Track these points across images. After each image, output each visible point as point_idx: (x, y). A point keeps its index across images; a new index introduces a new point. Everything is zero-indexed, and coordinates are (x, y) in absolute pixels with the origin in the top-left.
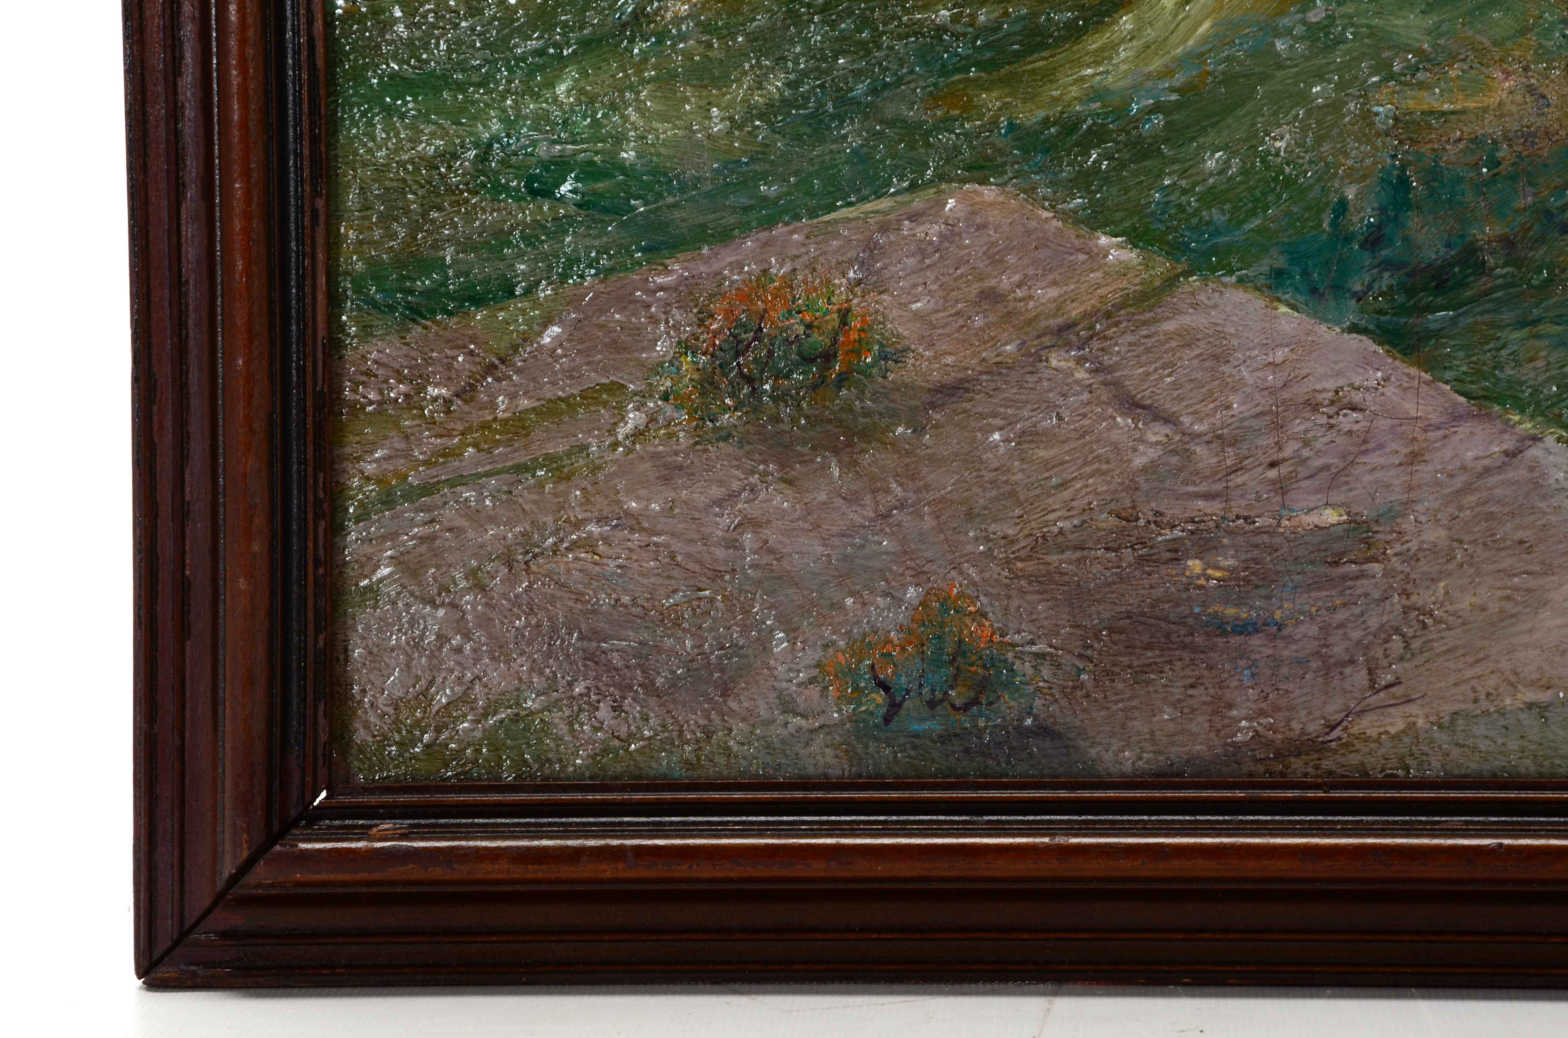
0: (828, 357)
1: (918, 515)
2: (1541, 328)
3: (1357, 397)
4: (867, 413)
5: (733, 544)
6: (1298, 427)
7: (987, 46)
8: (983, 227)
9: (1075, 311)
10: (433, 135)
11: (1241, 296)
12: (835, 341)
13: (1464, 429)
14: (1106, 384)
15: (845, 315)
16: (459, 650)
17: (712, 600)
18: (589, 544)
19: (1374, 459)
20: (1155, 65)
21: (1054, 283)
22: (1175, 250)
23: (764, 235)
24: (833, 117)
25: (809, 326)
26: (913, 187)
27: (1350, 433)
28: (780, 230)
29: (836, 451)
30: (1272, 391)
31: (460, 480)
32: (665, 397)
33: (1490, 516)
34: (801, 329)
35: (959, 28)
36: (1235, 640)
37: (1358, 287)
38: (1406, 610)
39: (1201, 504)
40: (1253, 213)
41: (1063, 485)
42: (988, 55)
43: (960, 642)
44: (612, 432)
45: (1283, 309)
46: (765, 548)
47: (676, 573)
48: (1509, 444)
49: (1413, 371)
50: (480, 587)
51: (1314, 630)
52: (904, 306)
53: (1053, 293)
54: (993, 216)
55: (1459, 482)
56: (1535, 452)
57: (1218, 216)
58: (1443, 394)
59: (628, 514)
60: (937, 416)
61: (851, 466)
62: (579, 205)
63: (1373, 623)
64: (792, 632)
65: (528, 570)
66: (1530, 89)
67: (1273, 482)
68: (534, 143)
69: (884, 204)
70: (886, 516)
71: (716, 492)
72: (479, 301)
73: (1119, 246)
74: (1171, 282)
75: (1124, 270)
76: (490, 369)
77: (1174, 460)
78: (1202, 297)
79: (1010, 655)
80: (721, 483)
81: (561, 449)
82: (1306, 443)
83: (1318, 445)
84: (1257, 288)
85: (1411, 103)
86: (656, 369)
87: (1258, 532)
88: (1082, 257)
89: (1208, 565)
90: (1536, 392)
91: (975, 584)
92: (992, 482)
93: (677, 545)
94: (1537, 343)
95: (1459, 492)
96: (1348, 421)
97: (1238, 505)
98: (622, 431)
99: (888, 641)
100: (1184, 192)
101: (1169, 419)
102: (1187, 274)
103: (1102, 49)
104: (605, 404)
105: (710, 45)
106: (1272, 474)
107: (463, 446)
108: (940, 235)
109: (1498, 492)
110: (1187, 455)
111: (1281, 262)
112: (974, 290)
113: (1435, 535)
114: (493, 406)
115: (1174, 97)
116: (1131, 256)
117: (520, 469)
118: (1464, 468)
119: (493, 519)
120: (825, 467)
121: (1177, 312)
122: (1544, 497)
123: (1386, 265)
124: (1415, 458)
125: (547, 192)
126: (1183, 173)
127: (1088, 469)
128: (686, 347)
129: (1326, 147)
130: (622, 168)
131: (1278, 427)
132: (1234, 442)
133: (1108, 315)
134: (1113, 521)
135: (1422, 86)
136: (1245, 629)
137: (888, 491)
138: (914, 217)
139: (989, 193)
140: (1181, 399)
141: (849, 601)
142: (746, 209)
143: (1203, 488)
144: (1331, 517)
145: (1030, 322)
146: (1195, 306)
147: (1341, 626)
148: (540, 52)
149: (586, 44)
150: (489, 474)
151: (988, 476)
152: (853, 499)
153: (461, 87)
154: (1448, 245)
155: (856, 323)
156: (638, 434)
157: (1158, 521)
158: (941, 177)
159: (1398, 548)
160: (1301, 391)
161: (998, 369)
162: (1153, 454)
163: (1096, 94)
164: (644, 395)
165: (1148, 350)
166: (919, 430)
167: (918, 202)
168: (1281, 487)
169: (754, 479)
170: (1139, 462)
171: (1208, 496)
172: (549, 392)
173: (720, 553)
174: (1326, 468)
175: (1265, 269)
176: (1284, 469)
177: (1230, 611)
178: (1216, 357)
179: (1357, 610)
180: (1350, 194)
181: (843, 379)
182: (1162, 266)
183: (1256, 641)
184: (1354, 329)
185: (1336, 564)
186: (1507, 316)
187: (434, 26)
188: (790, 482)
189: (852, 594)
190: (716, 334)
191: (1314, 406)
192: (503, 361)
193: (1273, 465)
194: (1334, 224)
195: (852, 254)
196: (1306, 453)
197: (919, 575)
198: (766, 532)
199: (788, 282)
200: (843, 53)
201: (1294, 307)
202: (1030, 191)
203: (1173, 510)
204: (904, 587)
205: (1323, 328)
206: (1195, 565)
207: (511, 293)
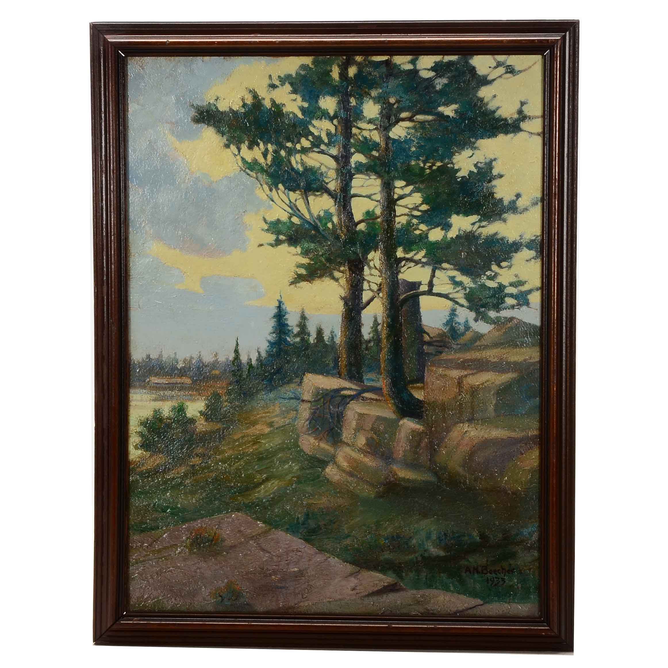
0: (212, 541)
1: (227, 567)
2: (331, 539)
3: (300, 550)
4: (219, 550)
5: (196, 572)
6: (291, 554)
7: (240, 490)
8: (238, 520)
9: (254, 534)
10: (146, 501)
11: (281, 532)
12: (213, 538)
13: (318, 555)
14: (259, 546)
15: (215, 534)
16: (148, 588)
17: (192, 581)
18: (171, 571)
19: (303, 560)
20: (267, 494)
21: (251, 529)
22: (271, 524)
23: (201, 520)
24: (214, 500)
25: (209, 535)
26: (227, 513)
27: (299, 556)
28: (204, 519)
29: (213, 556)
30: (286, 548)
31: (150, 560)
32: (184, 547)
33: (322, 570)
34: (208, 536)
35: (235, 486)
36: (280, 590)
37: (300, 531)
38: (308, 585)
39: (275, 567)
40: (283, 519)
41: (251, 563)
42: (240, 491)
43: (234, 589)
44: (175, 552)
45: (289, 535)
46: (201, 573)
47: (186, 576)
48: (325, 558)
49: (310, 546)
50: (152, 578)
51: (293, 588)
52: (225, 532)
53: (250, 531)
54: (240, 518)
55: (317, 564)
56: (329, 559)
57: (277, 519)
58: (314, 550)
59: (178, 566)
60: (230, 551)
61: (216, 559)
62: (170, 514)
63: (303, 587)
64: (205, 587)
65: (160, 575)
66: (328, 500)
67: (286, 563)
68: (163, 504)
69: (222, 515)
70: (222, 568)
71: (193, 563)
72: (153, 530)
73: (261, 523)
74: (270, 530)
75: (262, 527)
76: (155, 541)
77: (270, 559)
78: (275, 532)
79: (242, 592)
80: (194, 561)
81: (167, 555)
82: (292, 557)
83: (294, 558)
84: (284, 531)
85: (309, 502)
86: (183, 542)
87: (284, 572)
88: (255, 525)
89: (276, 577)
90: (329, 550)
91: (236, 580)
92: (240, 562)
93: (186, 572)
94: (329, 542)
95: (317, 566)
96: (299, 553)
97: (281, 567)
98: (177, 552)
99: (222, 589)
100: (272, 515)
101: (269, 553)
102: (273, 528)
103: (259, 491)
104: (174, 548)
105: (193, 488)
106: (286, 562)
107: (150, 554)
108: (232, 521)
109: (323, 566)
110: (272, 558)
111: (288, 527)
112: (237, 530)
113: (313, 573)
114: (155, 547)
115: (270, 499)
116: (264, 525)
117: (159, 558)
118: (318, 562)
119: (155, 567)
120: (211, 559)
121: (271, 535)
122: (331, 567)
123: (305, 528)
124: (310, 560)
125: (165, 512)
126: (272, 512)
127: (256, 561)
128: (187, 538)
129: (296, 508)
130: (178, 508)
131: (287, 554)
132: (280, 557)
133: (259, 535)
134: (260, 569)
135: (311, 499)
136: (281, 588)
137: (222, 563)
138: (227, 518)
139: (240, 514)
140: (271, 549)
141: (215, 582)
142: (198, 515)
143: (275, 564)
144: (296, 569)
145: (246, 536)
146: (274, 534)
147: (297, 588)
148: (164, 488)
149: (172, 487)
150: (154, 559)
151: (239, 561)
152: (216, 564)
153: (151, 494)
154: (315, 525)
155: (217, 535)
156: (180, 553)
157: (267, 569)
158: (231, 511)
159: (307, 575)
160: (291, 548)
161: (241, 543)
162: (267, 558)
163: (258, 498)
164: (180, 546)
165: (266, 541)
166: (227, 553)
167: (228, 515)
168: (288, 564)
169: (199, 561)
170: (264, 559)
171: (276, 566)
172: (165, 545)
173: (193, 573)
174: (295, 561)
175: (285, 528)
176: (288, 561)
177: (279, 585)
178: (277, 543)
179: (300, 585)
180: (300, 516)
181: (215, 545)
182: (268, 527)
183: (283, 590)
184: (300, 538)
185: (297, 577)
186: (325, 537)
187: (146, 483)
188: (205, 561)
189: (215, 580)
190: (193, 536)
191: (293, 551)
192: (157, 540)
193: (287, 561)
194: (297, 521)
195: (216, 523)
196: (292, 559)
197: (227, 578)
198: (202, 570)
199: (205, 528)
200: (216, 490)
201: (290, 534)
202: (247, 514)
203: (270, 568)
204: (225, 580)
205: (295, 538)
206: (273, 577)
207: (159, 528)
